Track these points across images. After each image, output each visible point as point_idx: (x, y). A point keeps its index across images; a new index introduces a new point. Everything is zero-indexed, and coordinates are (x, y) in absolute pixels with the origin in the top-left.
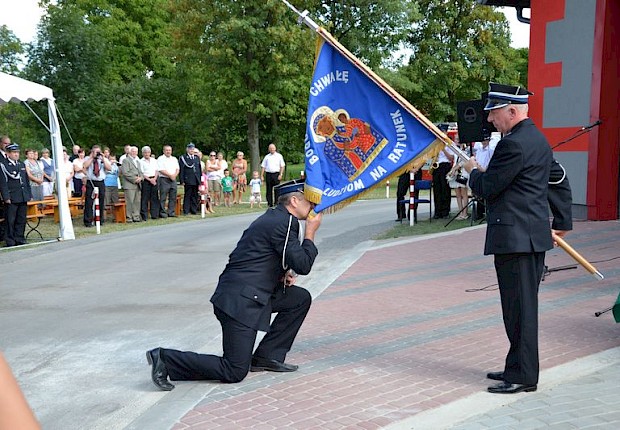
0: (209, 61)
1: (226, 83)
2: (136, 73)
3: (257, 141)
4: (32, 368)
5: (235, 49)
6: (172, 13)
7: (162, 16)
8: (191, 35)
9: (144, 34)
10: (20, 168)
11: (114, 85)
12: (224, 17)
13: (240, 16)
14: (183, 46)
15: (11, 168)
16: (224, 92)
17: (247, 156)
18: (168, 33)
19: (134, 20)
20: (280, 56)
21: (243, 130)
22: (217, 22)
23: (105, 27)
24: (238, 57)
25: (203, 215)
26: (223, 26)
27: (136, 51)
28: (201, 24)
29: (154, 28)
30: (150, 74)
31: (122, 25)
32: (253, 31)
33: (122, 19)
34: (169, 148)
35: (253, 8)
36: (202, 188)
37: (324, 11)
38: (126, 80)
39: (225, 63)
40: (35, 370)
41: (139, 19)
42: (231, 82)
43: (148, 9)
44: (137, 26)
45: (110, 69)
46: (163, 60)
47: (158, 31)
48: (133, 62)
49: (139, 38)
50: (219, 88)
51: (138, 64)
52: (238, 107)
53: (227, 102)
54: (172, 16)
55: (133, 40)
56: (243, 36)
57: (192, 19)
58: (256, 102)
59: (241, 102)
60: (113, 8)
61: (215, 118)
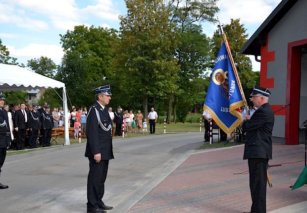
0: (128, 73)
1: (135, 82)
2: (99, 77)
3: (147, 106)
4: (48, 201)
5: (139, 69)
6: (114, 54)
7: (110, 55)
8: (121, 63)
9: (103, 62)
10: (50, 115)
11: (90, 82)
12: (136, 56)
13: (142, 56)
14: (118, 67)
15: (46, 115)
16: (134, 86)
17: (143, 112)
18: (112, 62)
19: (100, 57)
20: (157, 72)
21: (141, 101)
22: (132, 58)
23: (88, 59)
24: (140, 72)
25: (123, 136)
26: (135, 59)
27: (100, 69)
28: (126, 58)
29: (107, 60)
30: (104, 78)
31: (95, 59)
32: (147, 61)
33: (95, 56)
34: (111, 108)
35: (147, 53)
36: (123, 125)
37: (176, 54)
38: (95, 80)
39: (135, 74)
40: (49, 202)
41: (101, 56)
42: (137, 82)
43: (105, 52)
44: (101, 59)
45: (89, 76)
46: (110, 72)
47: (109, 61)
48: (98, 73)
49: (101, 63)
50: (132, 84)
51: (100, 74)
52: (140, 92)
53: (135, 90)
54: (115, 55)
55: (99, 64)
56: (142, 63)
57: (122, 57)
58: (147, 90)
59: (141, 90)
60: (92, 52)
61: (130, 97)
